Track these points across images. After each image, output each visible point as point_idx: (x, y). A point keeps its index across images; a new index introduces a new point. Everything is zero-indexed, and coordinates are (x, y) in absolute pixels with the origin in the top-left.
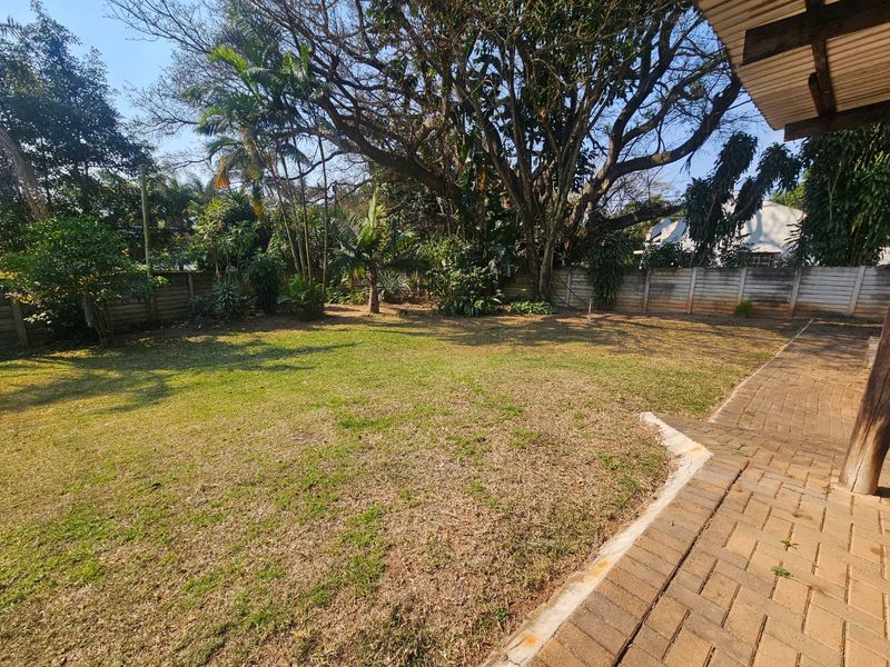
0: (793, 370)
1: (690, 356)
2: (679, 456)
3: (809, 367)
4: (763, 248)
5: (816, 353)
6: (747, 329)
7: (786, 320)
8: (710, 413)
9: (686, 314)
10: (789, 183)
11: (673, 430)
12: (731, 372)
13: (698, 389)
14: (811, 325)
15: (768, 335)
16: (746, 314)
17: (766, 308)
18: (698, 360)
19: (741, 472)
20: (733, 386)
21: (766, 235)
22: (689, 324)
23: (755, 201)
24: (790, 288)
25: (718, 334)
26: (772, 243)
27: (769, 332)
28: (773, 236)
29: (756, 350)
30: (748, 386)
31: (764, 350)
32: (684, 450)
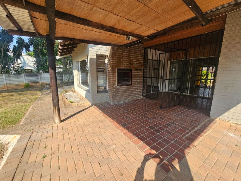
0: (43, 100)
1: (9, 105)
2: (8, 143)
3: (47, 98)
4: (27, 68)
5: (48, 94)
6: (30, 91)
7: (40, 87)
8: (20, 121)
9: (5, 90)
10: (28, 50)
11: (4, 135)
12: (27, 105)
13: (15, 115)
14: (46, 87)
15: (36, 92)
16: (28, 87)
17: (34, 84)
18: (14, 105)
19: (31, 135)
20: (28, 110)
21: (27, 64)
22: (8, 94)
23: (19, 53)
24: (38, 79)
25: (20, 95)
26: (30, 66)
27: (36, 91)
28: (30, 64)
29: (34, 97)
30: (32, 108)
31: (36, 96)
32: (10, 140)
